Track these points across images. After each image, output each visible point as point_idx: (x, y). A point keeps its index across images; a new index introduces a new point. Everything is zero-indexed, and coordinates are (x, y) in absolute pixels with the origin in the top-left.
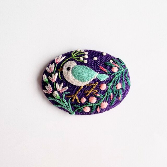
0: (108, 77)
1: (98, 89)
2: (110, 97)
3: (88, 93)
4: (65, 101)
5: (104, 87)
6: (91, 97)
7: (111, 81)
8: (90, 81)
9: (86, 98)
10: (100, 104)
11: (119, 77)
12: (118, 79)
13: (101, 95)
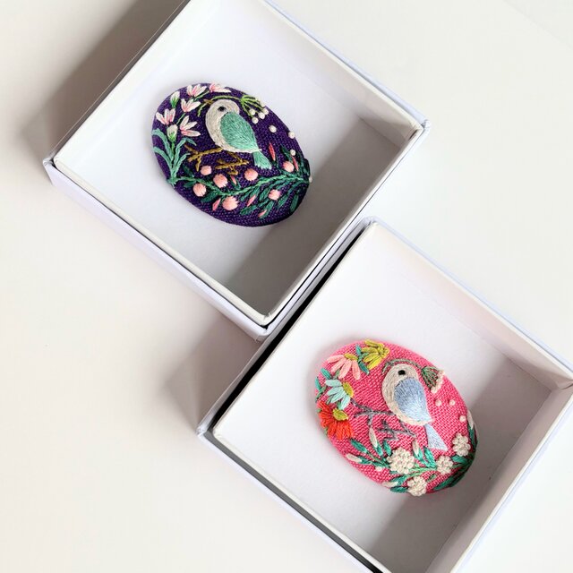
1: (241, 172)
2: (248, 198)
3: (223, 165)
4: (178, 152)
5: (252, 176)
6: (221, 175)
7: (271, 176)
9: (213, 171)
10: (226, 196)
11: (286, 181)
12: (282, 183)
13: (239, 184)
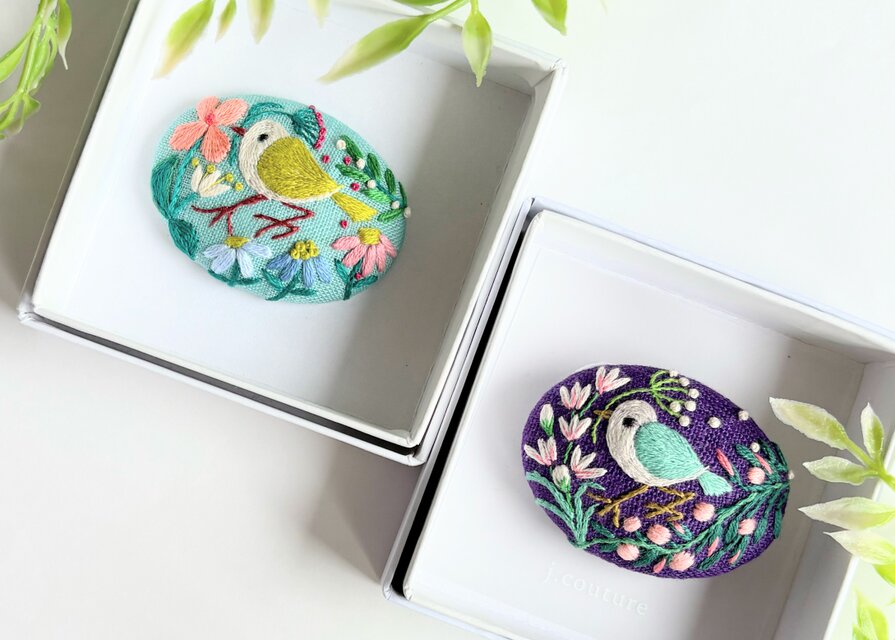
0: (729, 489)
1: (687, 512)
2: (708, 545)
3: (655, 510)
4: (579, 504)
5: (705, 513)
6: (658, 526)
7: (734, 504)
8: (674, 482)
9: (643, 522)
10: (673, 554)
11: (759, 501)
12: (755, 506)
13: (688, 530)
